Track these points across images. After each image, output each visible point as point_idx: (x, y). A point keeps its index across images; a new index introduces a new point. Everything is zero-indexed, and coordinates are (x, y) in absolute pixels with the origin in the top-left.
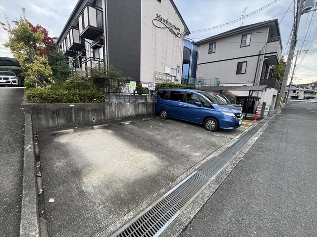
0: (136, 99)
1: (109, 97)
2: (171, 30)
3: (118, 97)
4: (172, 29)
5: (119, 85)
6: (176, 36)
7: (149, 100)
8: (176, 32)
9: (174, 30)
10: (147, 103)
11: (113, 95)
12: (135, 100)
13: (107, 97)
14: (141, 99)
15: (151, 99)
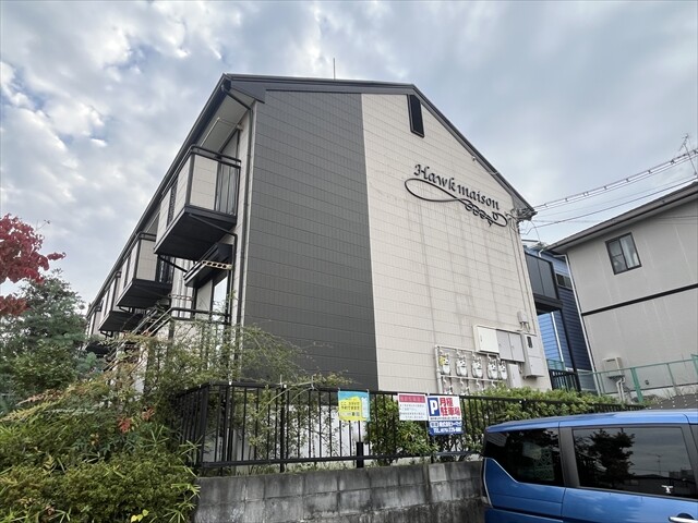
0: (374, 490)
1: (223, 496)
2: (470, 207)
3: (275, 491)
4: (471, 203)
5: (284, 419)
6: (491, 222)
7: (444, 494)
8: (489, 211)
9: (481, 207)
10: (434, 508)
11: (247, 480)
12: (366, 496)
13: (214, 495)
14: (402, 489)
15: (450, 482)
